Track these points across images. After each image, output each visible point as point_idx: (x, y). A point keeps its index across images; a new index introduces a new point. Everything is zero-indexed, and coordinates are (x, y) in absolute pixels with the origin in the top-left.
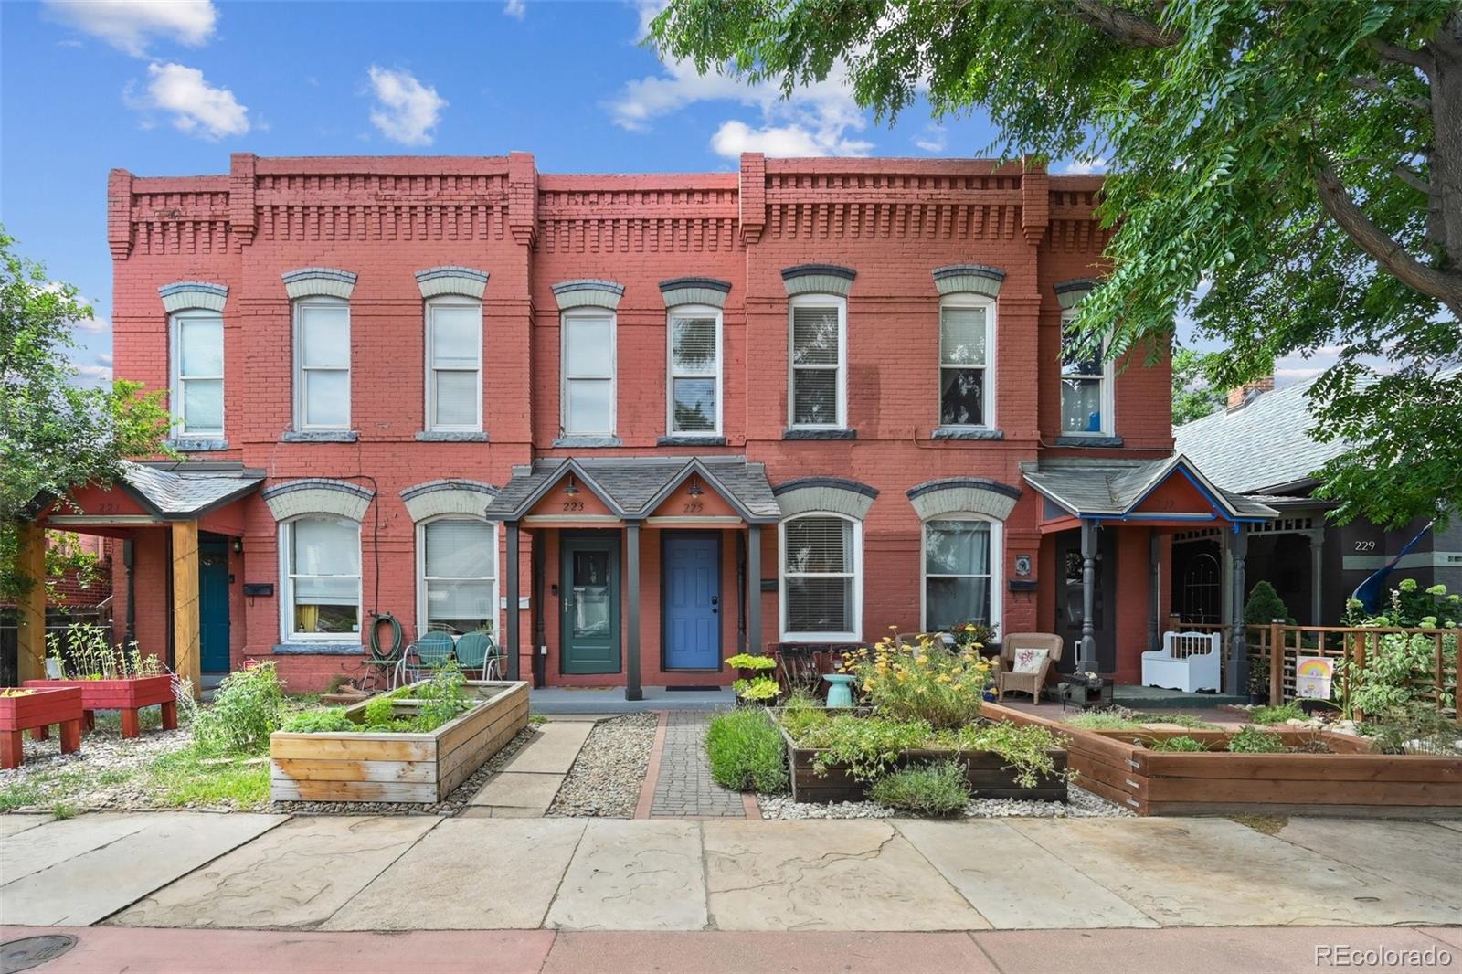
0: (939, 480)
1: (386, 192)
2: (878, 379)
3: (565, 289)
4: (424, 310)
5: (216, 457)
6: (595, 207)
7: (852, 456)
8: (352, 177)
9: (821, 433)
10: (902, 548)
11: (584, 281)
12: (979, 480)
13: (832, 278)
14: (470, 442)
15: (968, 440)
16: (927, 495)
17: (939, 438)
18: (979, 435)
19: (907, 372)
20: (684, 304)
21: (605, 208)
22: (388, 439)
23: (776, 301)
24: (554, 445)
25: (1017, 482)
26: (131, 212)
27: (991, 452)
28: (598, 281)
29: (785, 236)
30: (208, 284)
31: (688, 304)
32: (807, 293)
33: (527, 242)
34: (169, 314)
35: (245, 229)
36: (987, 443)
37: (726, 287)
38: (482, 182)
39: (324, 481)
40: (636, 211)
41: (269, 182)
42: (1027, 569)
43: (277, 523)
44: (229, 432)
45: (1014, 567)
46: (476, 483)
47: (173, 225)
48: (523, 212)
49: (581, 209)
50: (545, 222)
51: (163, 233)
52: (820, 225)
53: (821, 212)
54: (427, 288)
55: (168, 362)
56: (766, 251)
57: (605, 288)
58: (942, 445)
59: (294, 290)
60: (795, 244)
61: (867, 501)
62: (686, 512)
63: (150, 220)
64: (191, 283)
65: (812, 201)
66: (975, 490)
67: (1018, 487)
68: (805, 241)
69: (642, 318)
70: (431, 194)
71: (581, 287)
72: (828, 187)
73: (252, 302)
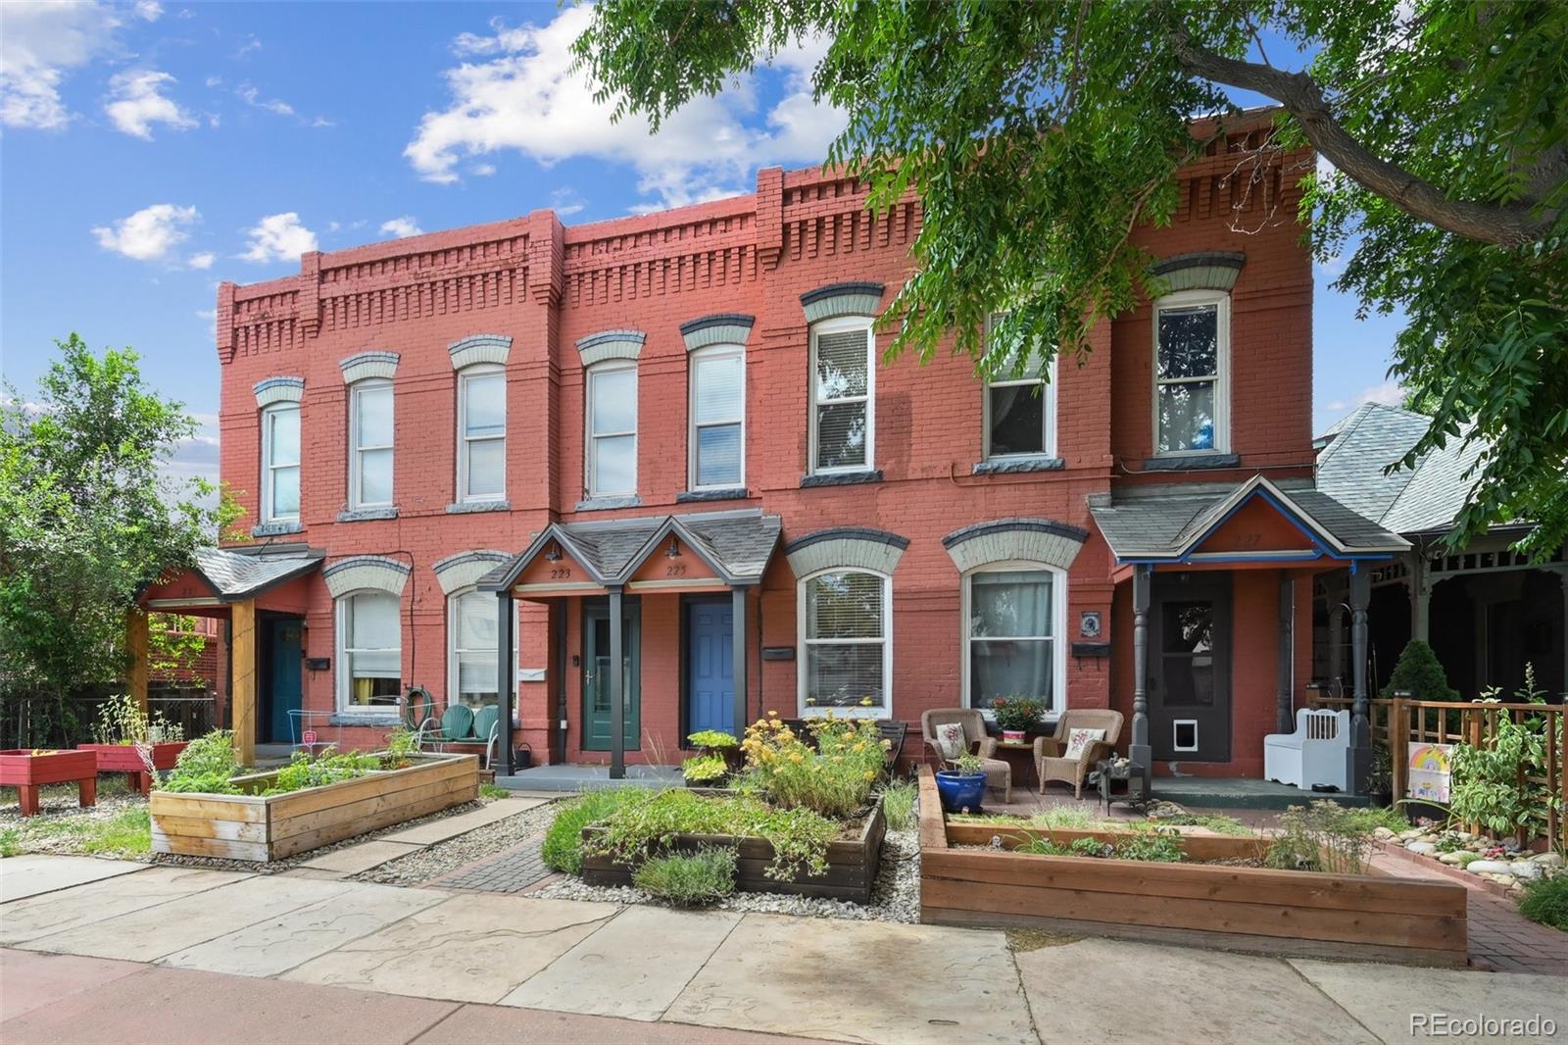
0: (982, 524)
1: (424, 270)
2: (910, 408)
3: (588, 344)
4: (456, 383)
5: (293, 540)
6: (617, 253)
7: (879, 501)
8: (396, 259)
9: (842, 477)
10: (937, 607)
11: (606, 333)
12: (1032, 520)
13: (857, 297)
14: (493, 511)
15: (1018, 472)
16: (967, 542)
17: (982, 473)
18: (1032, 465)
19: (945, 397)
20: (706, 346)
21: (628, 254)
22: (423, 514)
23: (794, 331)
24: (576, 509)
25: (1083, 520)
26: (233, 319)
27: (1048, 486)
28: (620, 332)
29: (806, 255)
30: (289, 378)
31: (711, 345)
32: (830, 317)
33: (547, 300)
34: (261, 409)
35: (311, 323)
36: (1044, 475)
37: (749, 321)
38: (506, 246)
39: (370, 558)
40: (657, 252)
41: (331, 276)
42: (1097, 630)
43: (334, 600)
44: (303, 513)
45: (1079, 627)
46: (499, 553)
47: (266, 326)
48: (542, 271)
49: (604, 258)
50: (570, 276)
51: (257, 336)
52: (844, 237)
53: (845, 223)
54: (458, 361)
55: (260, 453)
56: (785, 275)
57: (627, 339)
58: (986, 481)
59: (349, 376)
60: (817, 263)
61: (897, 552)
62: (669, 576)
63: (247, 324)
64: (278, 378)
65: (834, 212)
66: (1027, 533)
67: (1084, 527)
68: (829, 258)
69: (662, 365)
70: (462, 265)
71: (604, 340)
72: (853, 193)
73: (317, 391)
